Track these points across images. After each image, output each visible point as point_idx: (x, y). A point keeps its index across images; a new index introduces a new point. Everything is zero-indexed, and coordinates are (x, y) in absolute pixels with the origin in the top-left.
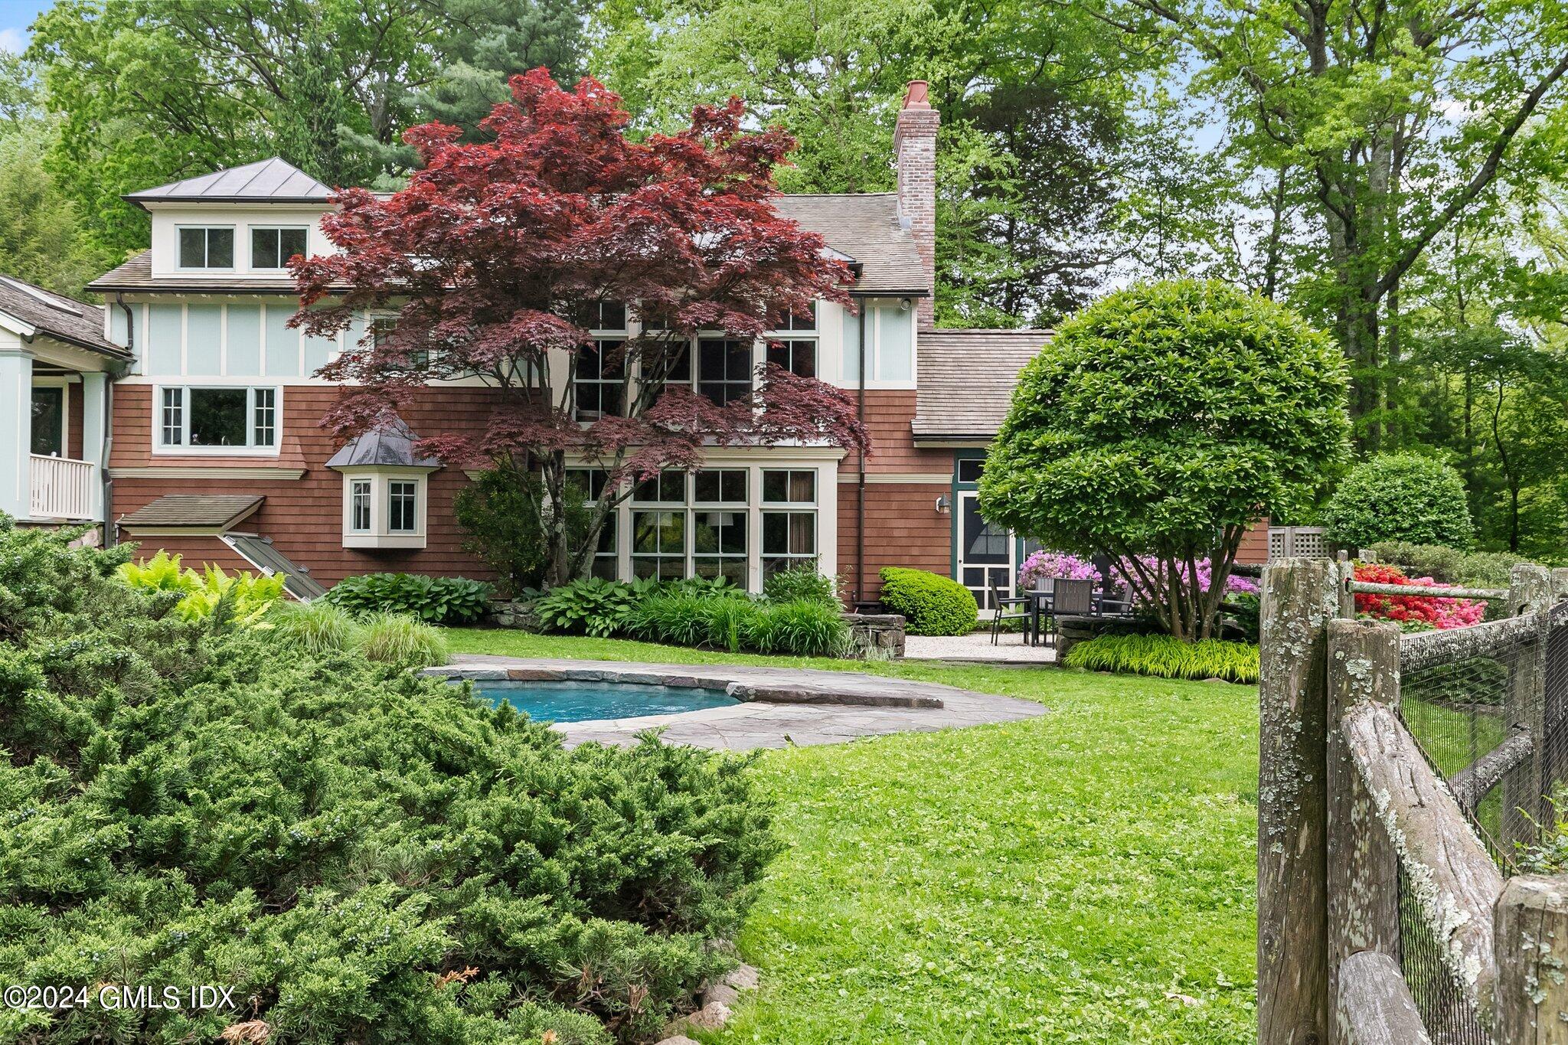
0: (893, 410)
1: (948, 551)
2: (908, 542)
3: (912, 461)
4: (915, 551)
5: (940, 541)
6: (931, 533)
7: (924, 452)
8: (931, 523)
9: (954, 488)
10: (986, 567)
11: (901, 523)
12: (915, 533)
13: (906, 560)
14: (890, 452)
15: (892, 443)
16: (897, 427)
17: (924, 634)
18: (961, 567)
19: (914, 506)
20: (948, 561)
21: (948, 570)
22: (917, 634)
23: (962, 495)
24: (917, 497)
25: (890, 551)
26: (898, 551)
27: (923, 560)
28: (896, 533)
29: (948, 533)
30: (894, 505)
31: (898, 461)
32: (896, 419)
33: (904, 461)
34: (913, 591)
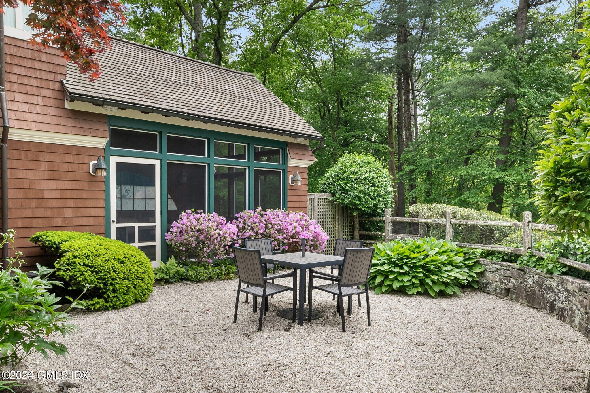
0: (38, 65)
1: (101, 212)
2: (60, 204)
3: (63, 121)
4: (68, 213)
5: (92, 203)
6: (85, 195)
7: (76, 115)
8: (86, 185)
9: (106, 154)
10: (137, 225)
11: (52, 184)
12: (68, 194)
13: (58, 222)
14: (39, 109)
15: (40, 100)
16: (44, 84)
17: (114, 308)
18: (114, 227)
19: (65, 167)
20: (102, 221)
21: (102, 229)
22: (107, 309)
23: (114, 160)
24: (69, 158)
25: (40, 213)
26: (49, 213)
27: (77, 222)
28: (47, 195)
29: (102, 195)
30: (43, 166)
31: (47, 119)
32: (44, 75)
33: (55, 120)
34: (100, 261)
